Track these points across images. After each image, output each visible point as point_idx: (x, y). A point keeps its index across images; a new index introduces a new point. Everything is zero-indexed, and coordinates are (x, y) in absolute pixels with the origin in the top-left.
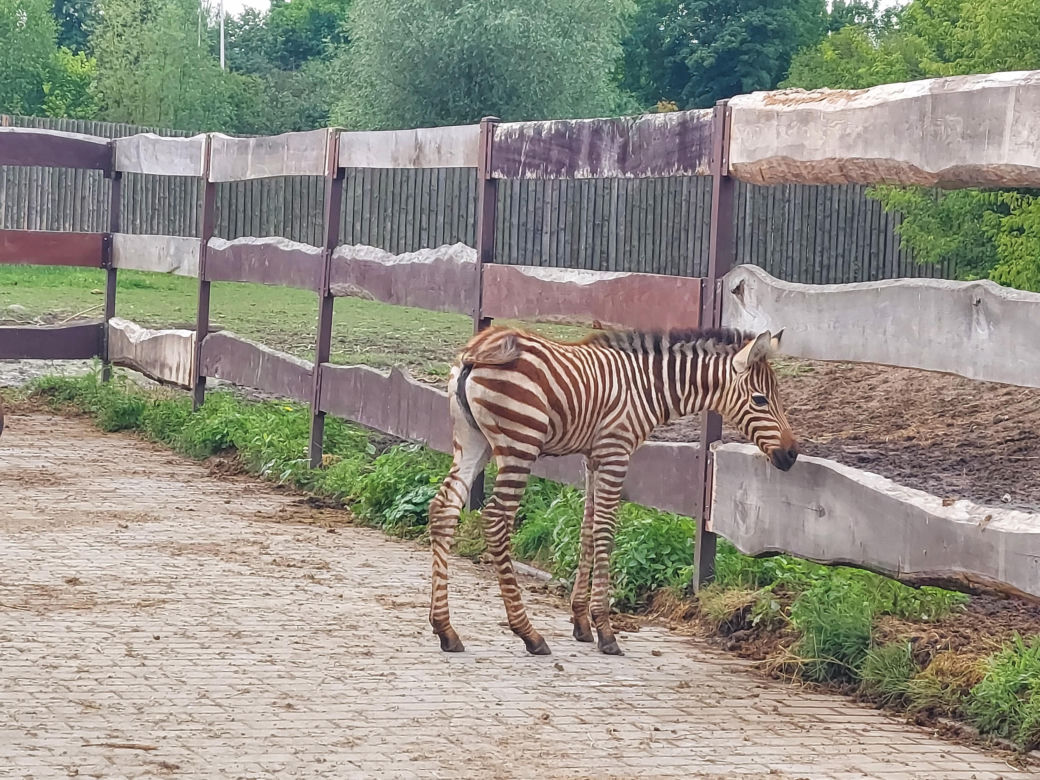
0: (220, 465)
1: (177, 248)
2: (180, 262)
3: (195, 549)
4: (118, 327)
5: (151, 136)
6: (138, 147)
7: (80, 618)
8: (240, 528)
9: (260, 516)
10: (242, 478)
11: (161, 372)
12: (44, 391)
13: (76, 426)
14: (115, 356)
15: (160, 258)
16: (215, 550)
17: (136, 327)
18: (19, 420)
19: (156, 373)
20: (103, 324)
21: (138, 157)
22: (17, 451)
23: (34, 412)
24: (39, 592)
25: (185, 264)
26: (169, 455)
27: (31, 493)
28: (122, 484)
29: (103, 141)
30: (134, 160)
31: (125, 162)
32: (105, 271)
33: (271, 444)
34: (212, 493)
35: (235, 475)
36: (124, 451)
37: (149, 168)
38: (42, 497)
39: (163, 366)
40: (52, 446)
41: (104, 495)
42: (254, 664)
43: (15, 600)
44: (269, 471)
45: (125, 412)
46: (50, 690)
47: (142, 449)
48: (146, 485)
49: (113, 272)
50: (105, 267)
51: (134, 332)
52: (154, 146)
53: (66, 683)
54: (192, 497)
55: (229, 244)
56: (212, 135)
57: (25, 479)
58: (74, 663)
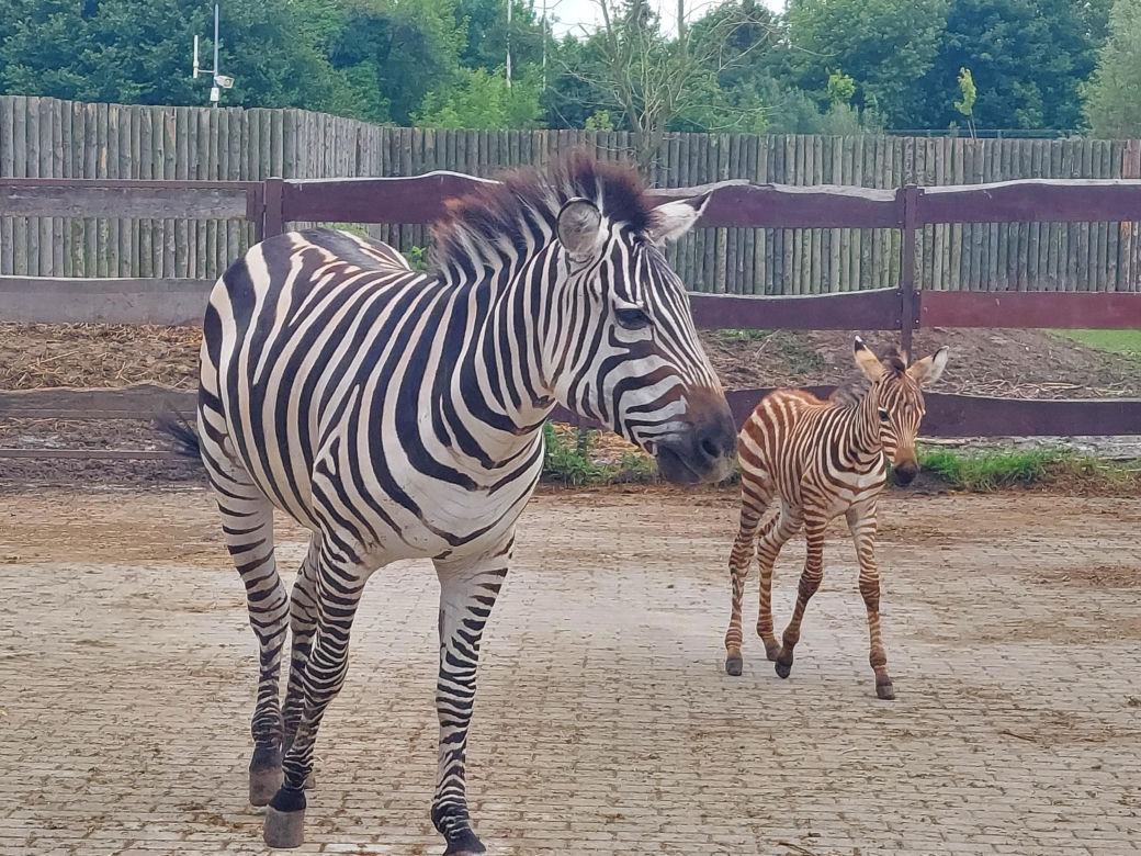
7: (1087, 754)
18: (1120, 503)
22: (1103, 543)
23: (1139, 493)
24: (1055, 719)
27: (1098, 595)
38: (1109, 599)
43: (1024, 728)
46: (1016, 842)
53: (1036, 834)
57: (1098, 577)
58: (1057, 809)
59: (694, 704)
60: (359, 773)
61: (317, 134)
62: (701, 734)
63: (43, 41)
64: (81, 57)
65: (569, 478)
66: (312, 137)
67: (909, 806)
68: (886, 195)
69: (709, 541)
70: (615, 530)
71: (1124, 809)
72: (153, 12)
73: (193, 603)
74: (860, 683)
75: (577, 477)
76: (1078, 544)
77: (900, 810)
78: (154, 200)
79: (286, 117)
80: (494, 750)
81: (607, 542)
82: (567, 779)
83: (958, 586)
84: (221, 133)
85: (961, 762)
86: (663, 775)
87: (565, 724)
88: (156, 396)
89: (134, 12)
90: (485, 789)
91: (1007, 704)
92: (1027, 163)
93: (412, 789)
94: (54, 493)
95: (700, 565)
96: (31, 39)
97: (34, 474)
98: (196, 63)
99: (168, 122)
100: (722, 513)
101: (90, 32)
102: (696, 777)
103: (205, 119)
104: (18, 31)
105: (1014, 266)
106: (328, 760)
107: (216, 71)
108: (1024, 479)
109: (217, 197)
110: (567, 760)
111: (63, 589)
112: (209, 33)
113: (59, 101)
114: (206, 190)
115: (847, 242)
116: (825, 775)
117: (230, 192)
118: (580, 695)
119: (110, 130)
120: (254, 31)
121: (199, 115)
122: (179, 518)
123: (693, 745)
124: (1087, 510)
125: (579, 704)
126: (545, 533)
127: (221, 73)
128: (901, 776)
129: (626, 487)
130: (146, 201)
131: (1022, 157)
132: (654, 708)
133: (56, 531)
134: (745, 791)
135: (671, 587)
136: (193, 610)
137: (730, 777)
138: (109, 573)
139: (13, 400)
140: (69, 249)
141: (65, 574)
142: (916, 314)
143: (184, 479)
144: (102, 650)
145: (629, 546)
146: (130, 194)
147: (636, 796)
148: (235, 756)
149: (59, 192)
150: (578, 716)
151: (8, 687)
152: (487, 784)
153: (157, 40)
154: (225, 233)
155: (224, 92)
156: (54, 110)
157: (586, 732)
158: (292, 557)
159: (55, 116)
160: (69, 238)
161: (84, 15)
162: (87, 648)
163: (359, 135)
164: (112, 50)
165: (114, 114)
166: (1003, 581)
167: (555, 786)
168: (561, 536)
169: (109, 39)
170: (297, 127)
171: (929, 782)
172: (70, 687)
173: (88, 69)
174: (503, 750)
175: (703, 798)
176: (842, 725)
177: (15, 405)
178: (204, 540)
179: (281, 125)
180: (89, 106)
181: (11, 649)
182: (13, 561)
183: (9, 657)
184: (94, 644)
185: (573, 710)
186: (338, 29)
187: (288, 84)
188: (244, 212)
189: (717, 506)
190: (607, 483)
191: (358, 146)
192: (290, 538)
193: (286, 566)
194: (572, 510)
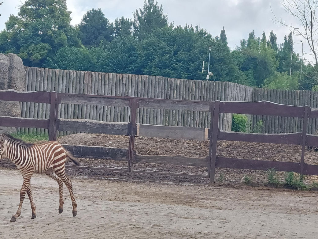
61: (234, 89)
63: (162, 61)
64: (172, 66)
65: (297, 188)
66: (233, 90)
70: (309, 203)
72: (192, 55)
73: (186, 216)
75: (299, 188)
78: (184, 105)
79: (226, 84)
81: (306, 207)
84: (207, 87)
88: (182, 159)
89: (187, 54)
94: (153, 183)
96: (159, 61)
97: (149, 178)
98: (203, 69)
99: (193, 84)
101: (175, 59)
103: (203, 84)
104: (156, 58)
107: (208, 70)
109: (201, 105)
111: (151, 210)
112: (207, 61)
113: (164, 77)
114: (199, 103)
117: (205, 104)
119: (177, 86)
120: (218, 60)
121: (202, 83)
122: (186, 193)
126: (288, 203)
127: (210, 71)
129: (313, 191)
130: (182, 105)
133: (152, 194)
136: (186, 218)
138: (164, 206)
139: (144, 158)
140: (164, 117)
141: (152, 206)
143: (189, 182)
144: (159, 228)
145: (312, 208)
146: (178, 104)
149: (159, 102)
151: (133, 236)
153: (193, 62)
154: (207, 115)
155: (210, 76)
156: (162, 80)
158: (215, 205)
159: (163, 81)
160: (165, 115)
161: (174, 55)
162: (155, 227)
163: (246, 90)
164: (181, 64)
165: (179, 82)
168: (293, 204)
169: (180, 61)
170: (229, 87)
172: (149, 237)
173: (174, 69)
177: (144, 159)
178: (192, 199)
179: (224, 86)
180: (172, 79)
181: (135, 225)
182: (139, 201)
183: (134, 228)
184: (157, 226)
186: (243, 60)
187: (227, 74)
188: (209, 110)
190: (308, 190)
191: (245, 93)
192: (216, 200)
193: (214, 207)
194: (297, 197)
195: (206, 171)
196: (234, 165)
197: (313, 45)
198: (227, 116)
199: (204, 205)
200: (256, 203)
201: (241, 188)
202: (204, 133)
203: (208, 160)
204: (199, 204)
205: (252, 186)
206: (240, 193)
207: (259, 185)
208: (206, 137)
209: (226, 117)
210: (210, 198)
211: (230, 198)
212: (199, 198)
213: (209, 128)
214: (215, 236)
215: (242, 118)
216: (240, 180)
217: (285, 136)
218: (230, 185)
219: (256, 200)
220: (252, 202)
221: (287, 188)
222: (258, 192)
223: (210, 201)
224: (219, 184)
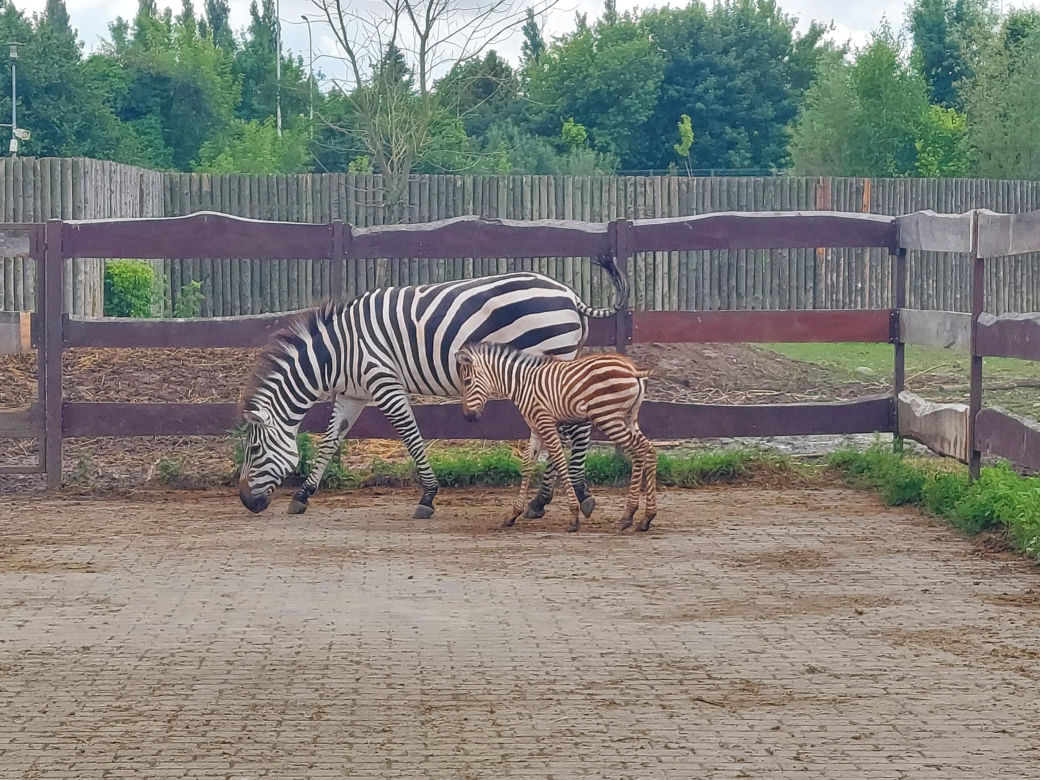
0: (989, 540)
1: (952, 324)
2: (955, 337)
3: (922, 637)
4: (905, 401)
5: (929, 213)
6: (917, 223)
7: (769, 716)
8: (975, 613)
9: (1003, 599)
10: (1005, 555)
11: (942, 446)
12: (839, 465)
13: (862, 500)
14: (902, 431)
15: (938, 332)
16: (938, 639)
17: (920, 401)
18: (809, 495)
19: (937, 447)
20: (892, 398)
21: (918, 233)
22: (793, 530)
23: (826, 485)
24: (743, 686)
25: (959, 340)
26: (941, 531)
27: (786, 576)
28: (880, 564)
29: (887, 219)
30: (915, 237)
31: (909, 240)
32: (892, 347)
33: (1032, 522)
34: (966, 573)
35: (999, 552)
36: (898, 528)
37: (928, 246)
38: (797, 580)
39: (943, 440)
40: (831, 523)
41: (856, 577)
42: (919, 769)
43: (715, 695)
44: (1031, 549)
45: (907, 486)
47: (917, 525)
48: (902, 566)
49: (900, 347)
50: (892, 342)
51: (919, 406)
52: (930, 221)
54: (943, 578)
55: (996, 319)
56: (978, 211)
57: (789, 560)
58: (739, 766)
59: (426, 682)
60: (120, 753)
61: (103, 180)
62: (430, 709)
65: (325, 482)
66: (99, 184)
67: (610, 767)
68: (600, 228)
69: (447, 537)
70: (363, 529)
71: (797, 764)
74: (574, 659)
75: (332, 481)
76: (770, 531)
77: (603, 771)
79: (75, 166)
80: (244, 728)
81: (356, 538)
82: (308, 753)
83: (664, 571)
84: (16, 180)
85: (658, 727)
86: (393, 746)
87: (309, 703)
90: (232, 764)
91: (701, 674)
92: (734, 198)
93: (166, 766)
95: (439, 558)
100: (460, 511)
102: (423, 746)
103: (1, 167)
105: (725, 288)
106: (93, 741)
107: (14, 125)
108: (726, 475)
109: (2, 238)
110: (309, 736)
112: (8, 92)
115: (578, 269)
116: (538, 742)
117: (15, 233)
118: (324, 676)
120: (47, 90)
123: (423, 718)
124: (780, 501)
125: (323, 684)
126: (302, 532)
127: (19, 126)
128: (604, 741)
129: (376, 489)
131: (728, 192)
132: (389, 686)
134: (467, 759)
135: (411, 578)
137: (453, 746)
142: (629, 332)
145: (377, 540)
147: (369, 766)
148: (8, 741)
150: (321, 696)
152: (234, 759)
154: (21, 269)
155: (22, 143)
157: (327, 710)
158: (71, 559)
163: (142, 180)
166: (703, 565)
167: (297, 759)
168: (316, 535)
170: (85, 173)
171: (630, 745)
174: (252, 728)
175: (426, 766)
176: (556, 697)
179: (70, 171)
185: (317, 690)
186: (124, 85)
187: (81, 135)
188: (27, 250)
189: (456, 505)
190: (359, 487)
191: (141, 190)
192: (71, 542)
193: (66, 567)
194: (327, 511)
195: (32, 452)
196: (121, 424)
197: (343, 28)
198: (88, 270)
199: (34, 563)
200: (200, 540)
201: (150, 499)
202: (19, 327)
203: (36, 417)
204: (19, 558)
205: (185, 488)
206: (147, 512)
207: (207, 484)
208: (26, 341)
209: (86, 273)
210: (51, 538)
211: (117, 533)
212: (16, 543)
213: (33, 311)
214: (78, 656)
215: (135, 272)
216: (145, 471)
217: (277, 321)
218: (112, 492)
219: (200, 532)
220: (190, 538)
221: (293, 486)
222: (204, 505)
223: (52, 548)
224: (77, 492)
